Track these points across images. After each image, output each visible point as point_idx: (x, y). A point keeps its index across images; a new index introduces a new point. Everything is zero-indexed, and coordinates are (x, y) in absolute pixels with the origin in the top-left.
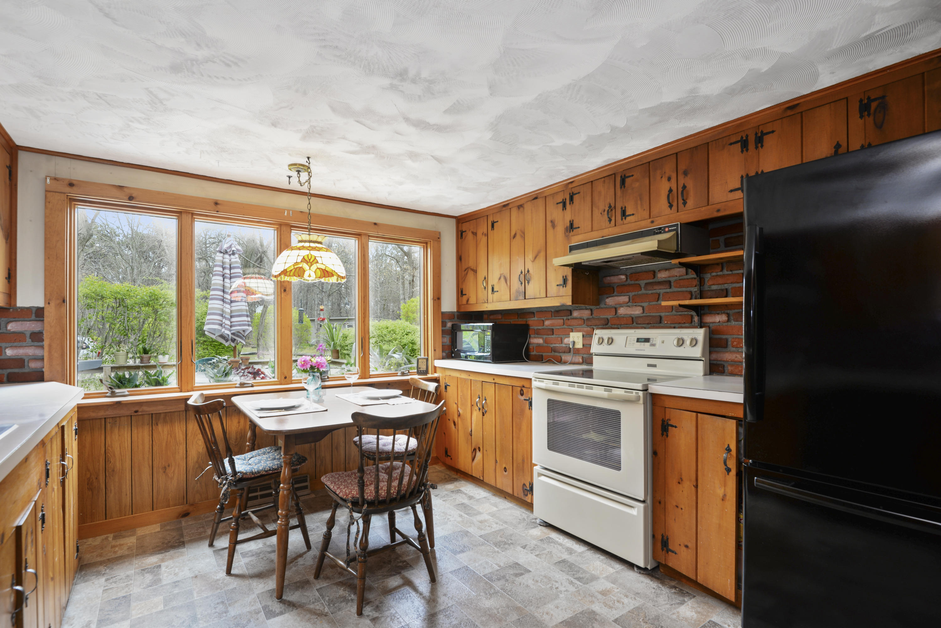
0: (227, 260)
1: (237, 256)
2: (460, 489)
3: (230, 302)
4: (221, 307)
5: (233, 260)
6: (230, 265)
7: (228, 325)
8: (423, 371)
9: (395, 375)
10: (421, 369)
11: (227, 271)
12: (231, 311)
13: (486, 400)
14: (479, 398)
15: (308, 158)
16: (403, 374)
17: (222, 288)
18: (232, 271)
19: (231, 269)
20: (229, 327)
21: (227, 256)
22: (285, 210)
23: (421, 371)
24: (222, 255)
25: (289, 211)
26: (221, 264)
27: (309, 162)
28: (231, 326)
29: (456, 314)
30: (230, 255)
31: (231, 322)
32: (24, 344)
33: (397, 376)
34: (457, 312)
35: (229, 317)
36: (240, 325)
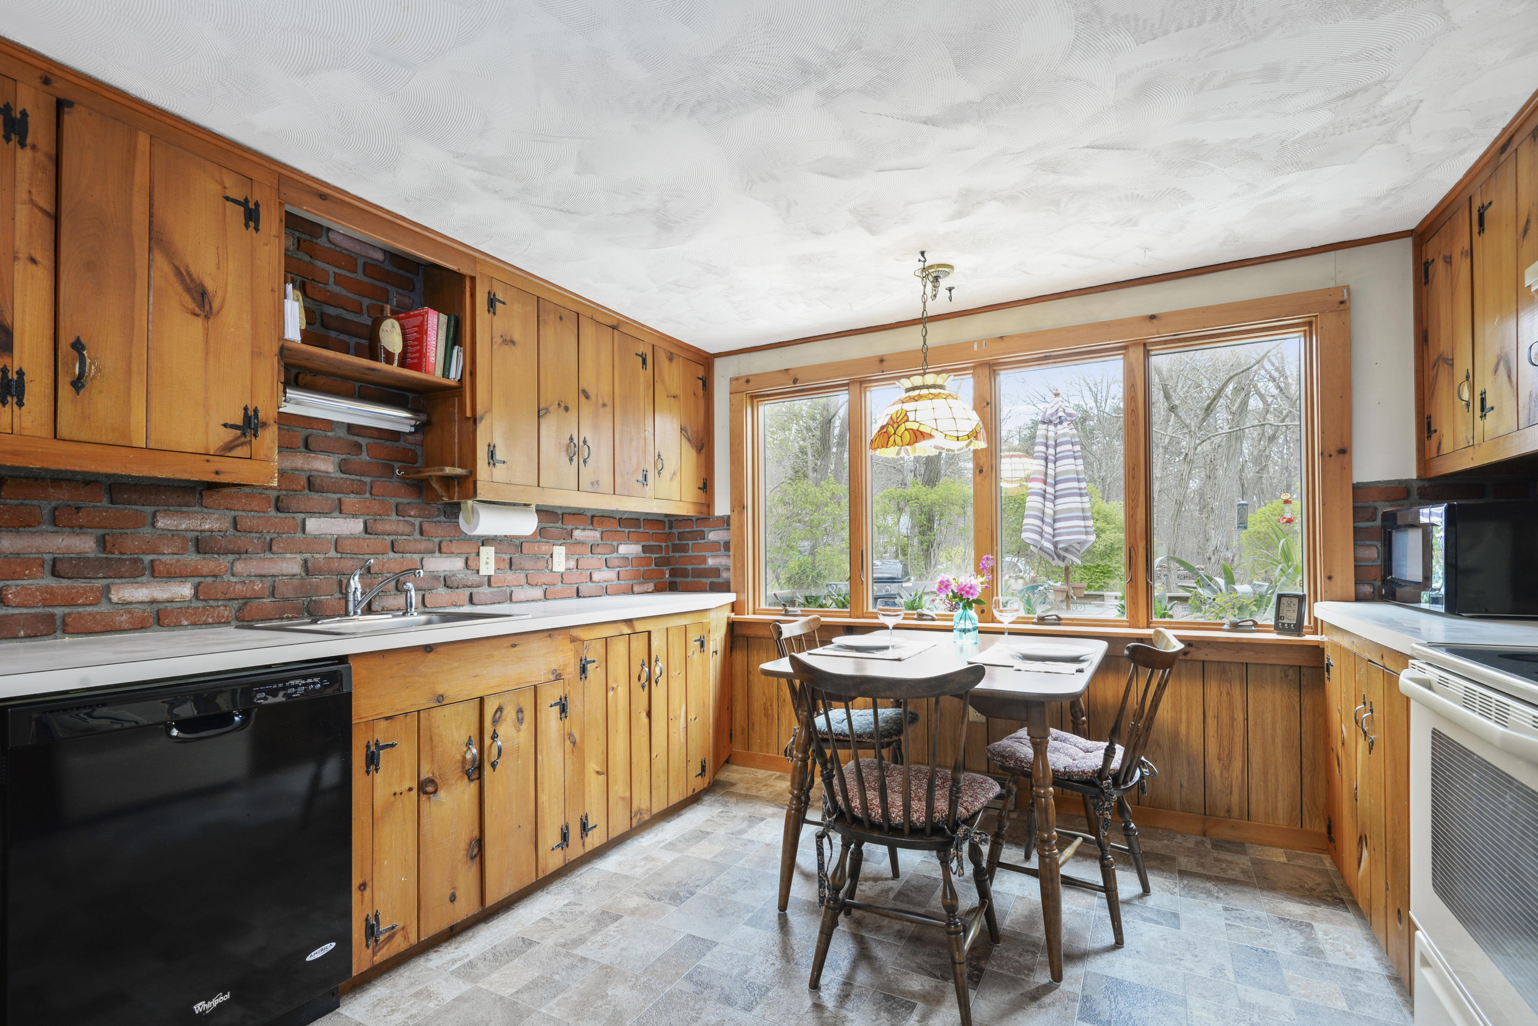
0: (1051, 434)
1: (1065, 424)
2: (1315, 924)
3: (1053, 498)
4: (1041, 506)
5: (1059, 432)
6: (1056, 441)
7: (1049, 534)
8: (1289, 625)
9: (1218, 627)
10: (1285, 621)
11: (1051, 451)
12: (1055, 512)
13: (1372, 711)
14: (1365, 703)
15: (923, 253)
16: (1235, 627)
17: (1042, 477)
18: (1059, 449)
19: (1056, 445)
20: (1051, 538)
21: (1051, 427)
22: (974, 342)
23: (1283, 624)
24: (1045, 426)
25: (980, 342)
26: (1044, 440)
27: (923, 259)
28: (1054, 536)
29: (1415, 486)
30: (1056, 425)
31: (1054, 530)
32: (719, 553)
33: (1220, 630)
34: (1419, 478)
35: (1052, 522)
36: (1068, 534)
